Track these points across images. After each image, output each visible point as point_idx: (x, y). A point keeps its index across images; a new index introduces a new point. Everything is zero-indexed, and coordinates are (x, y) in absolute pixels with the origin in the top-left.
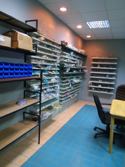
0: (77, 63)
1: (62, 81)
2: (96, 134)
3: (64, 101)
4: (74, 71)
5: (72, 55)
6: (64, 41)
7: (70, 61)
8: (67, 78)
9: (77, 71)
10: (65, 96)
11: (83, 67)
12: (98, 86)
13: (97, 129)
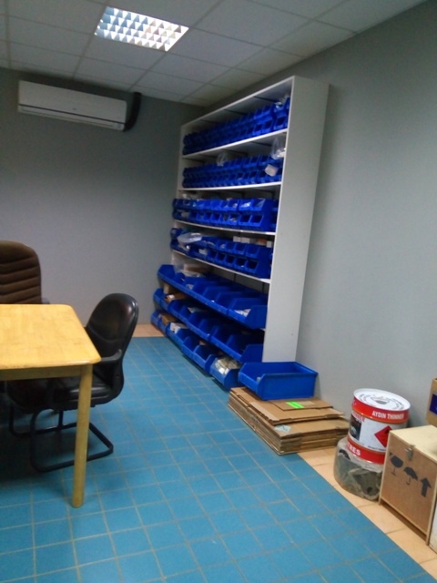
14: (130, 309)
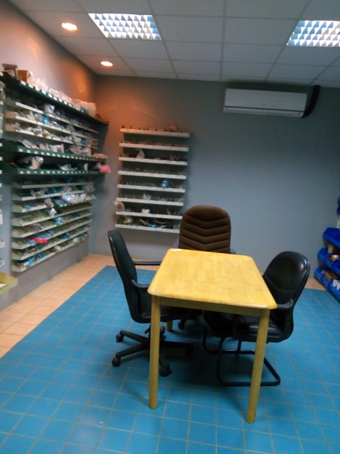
0: (75, 144)
1: (17, 198)
2: (119, 355)
3: (31, 260)
4: (63, 165)
5: (51, 116)
6: (15, 67)
7: (44, 135)
8: (36, 190)
9: (73, 167)
10: (33, 245)
11: (97, 157)
12: (140, 211)
13: (126, 338)
14: (302, 266)
